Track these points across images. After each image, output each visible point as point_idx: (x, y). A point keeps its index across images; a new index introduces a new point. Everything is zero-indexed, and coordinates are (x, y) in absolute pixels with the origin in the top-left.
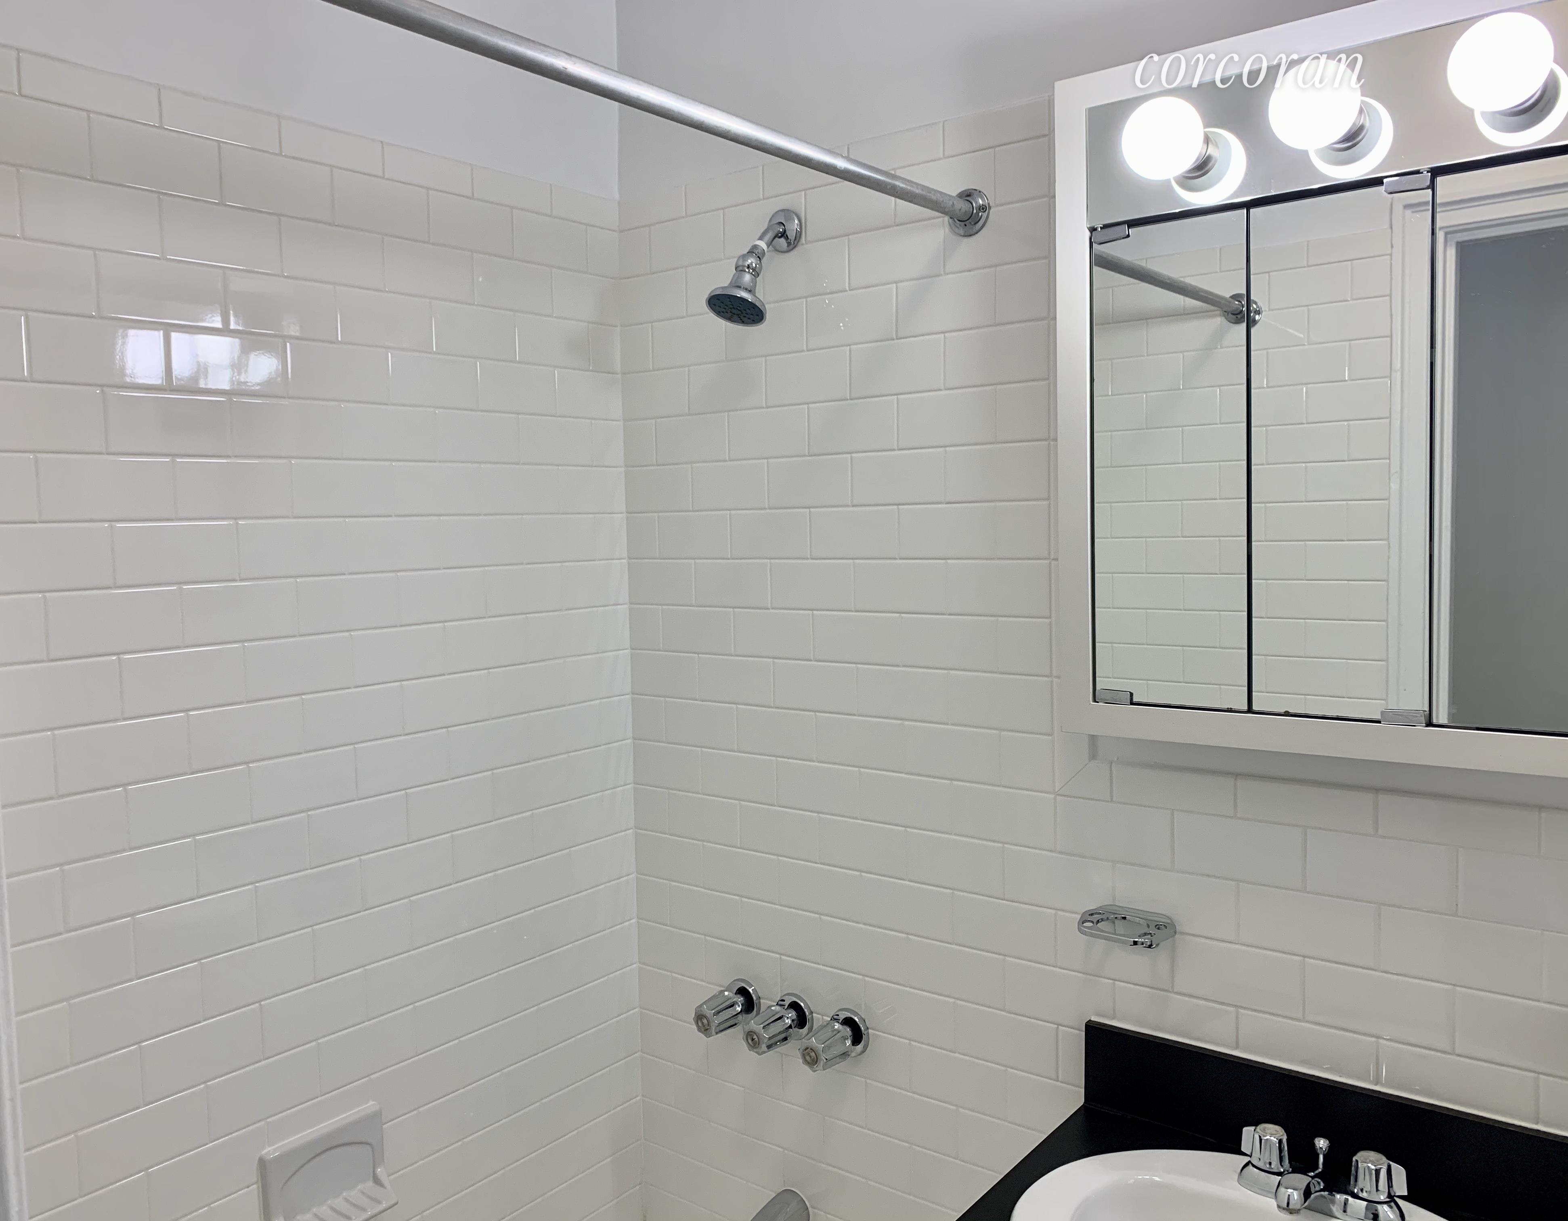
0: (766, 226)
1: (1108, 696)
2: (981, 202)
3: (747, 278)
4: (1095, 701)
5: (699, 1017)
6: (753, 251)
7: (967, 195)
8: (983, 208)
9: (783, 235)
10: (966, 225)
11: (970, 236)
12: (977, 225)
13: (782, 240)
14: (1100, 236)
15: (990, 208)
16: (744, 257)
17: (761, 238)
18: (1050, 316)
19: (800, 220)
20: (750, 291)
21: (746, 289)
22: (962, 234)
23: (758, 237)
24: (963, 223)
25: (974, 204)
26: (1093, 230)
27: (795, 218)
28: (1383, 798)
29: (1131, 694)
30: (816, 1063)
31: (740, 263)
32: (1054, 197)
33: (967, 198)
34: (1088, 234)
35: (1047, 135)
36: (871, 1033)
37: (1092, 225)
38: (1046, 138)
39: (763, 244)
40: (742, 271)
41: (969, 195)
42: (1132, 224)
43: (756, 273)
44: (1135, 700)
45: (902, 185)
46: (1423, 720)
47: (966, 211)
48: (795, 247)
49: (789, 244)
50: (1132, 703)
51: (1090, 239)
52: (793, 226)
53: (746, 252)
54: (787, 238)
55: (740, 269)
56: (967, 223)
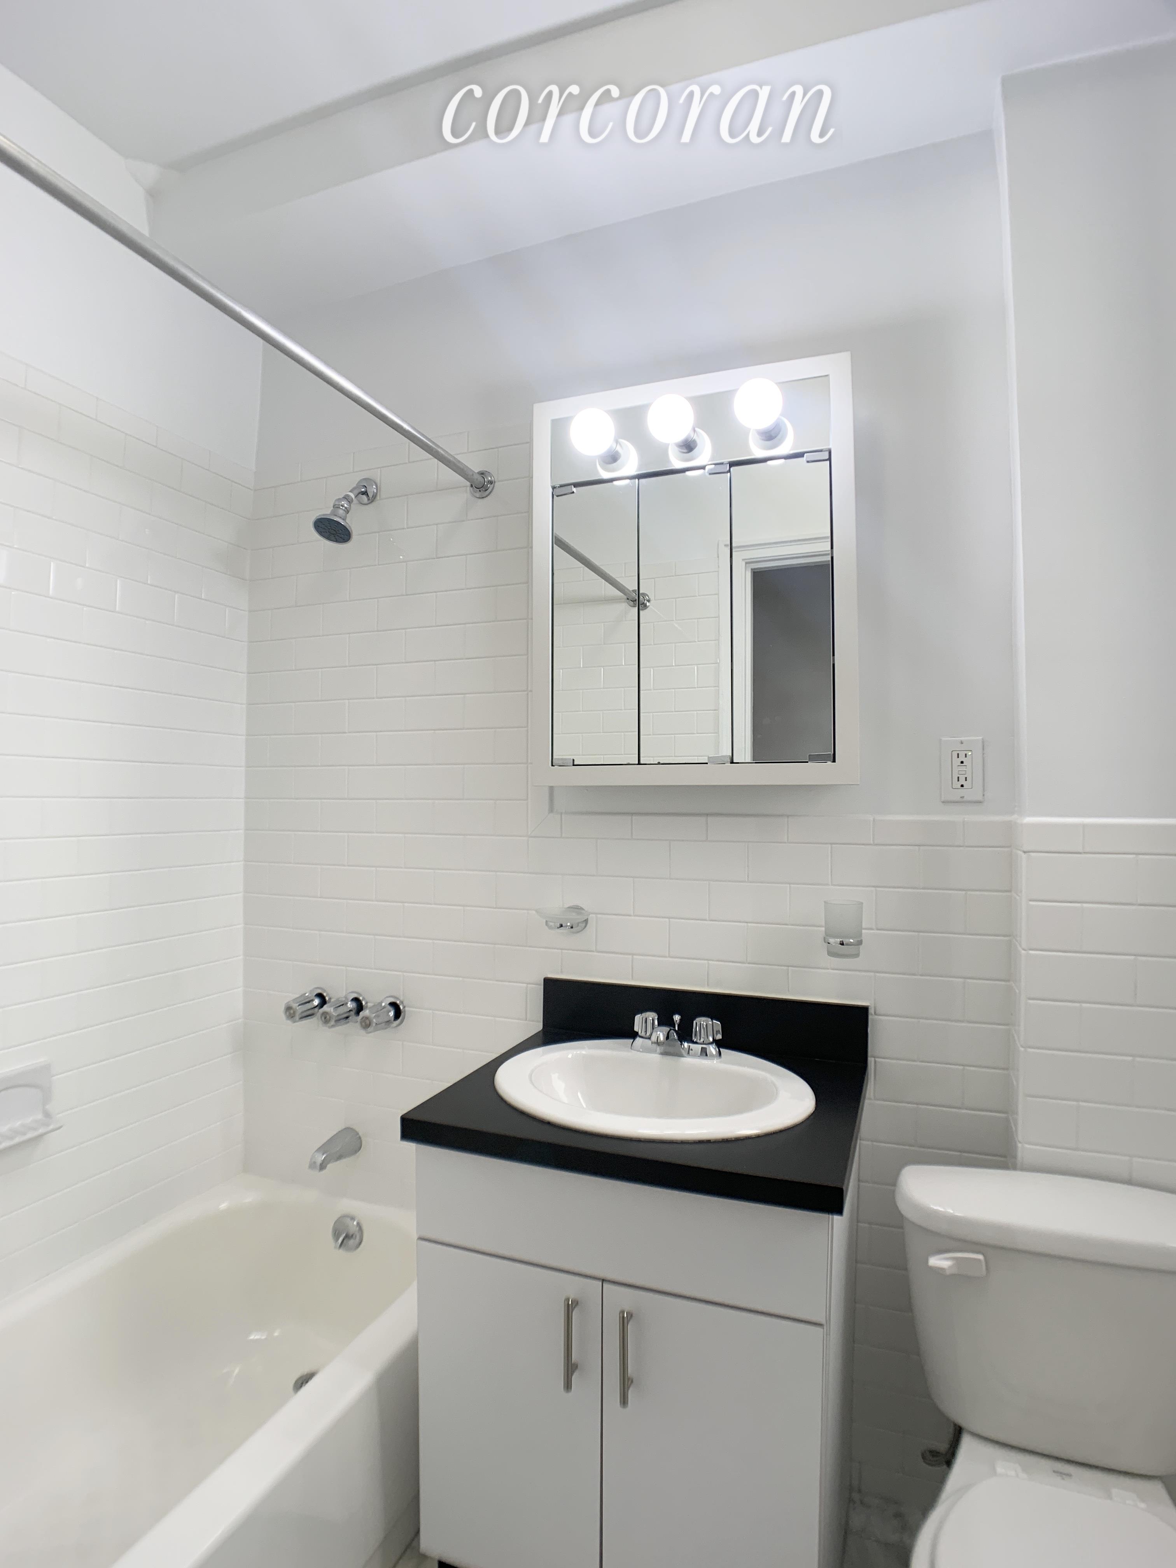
0: (355, 485)
1: (561, 763)
2: (490, 479)
3: (341, 512)
4: (552, 765)
5: (288, 1008)
6: (346, 498)
7: (482, 474)
8: (491, 482)
9: (365, 493)
10: (480, 491)
11: (483, 498)
12: (487, 491)
13: (364, 497)
14: (558, 491)
15: (495, 482)
16: (339, 500)
17: (351, 491)
18: (529, 546)
19: (377, 486)
20: (343, 519)
21: (340, 517)
22: (478, 497)
23: (350, 490)
24: (478, 490)
25: (486, 480)
26: (554, 488)
27: (374, 484)
28: (710, 819)
29: (573, 760)
30: (369, 1027)
31: (337, 503)
32: (532, 477)
33: (482, 475)
34: (551, 490)
35: (529, 443)
36: (408, 1010)
37: (554, 484)
38: (528, 444)
39: (352, 495)
40: (337, 507)
41: (483, 474)
42: (576, 485)
43: (347, 511)
44: (575, 763)
45: (442, 452)
46: (729, 761)
47: (480, 481)
48: (372, 502)
49: (369, 499)
50: (574, 765)
51: (553, 493)
52: (372, 490)
53: (341, 497)
54: (368, 495)
55: (336, 507)
56: (481, 489)
